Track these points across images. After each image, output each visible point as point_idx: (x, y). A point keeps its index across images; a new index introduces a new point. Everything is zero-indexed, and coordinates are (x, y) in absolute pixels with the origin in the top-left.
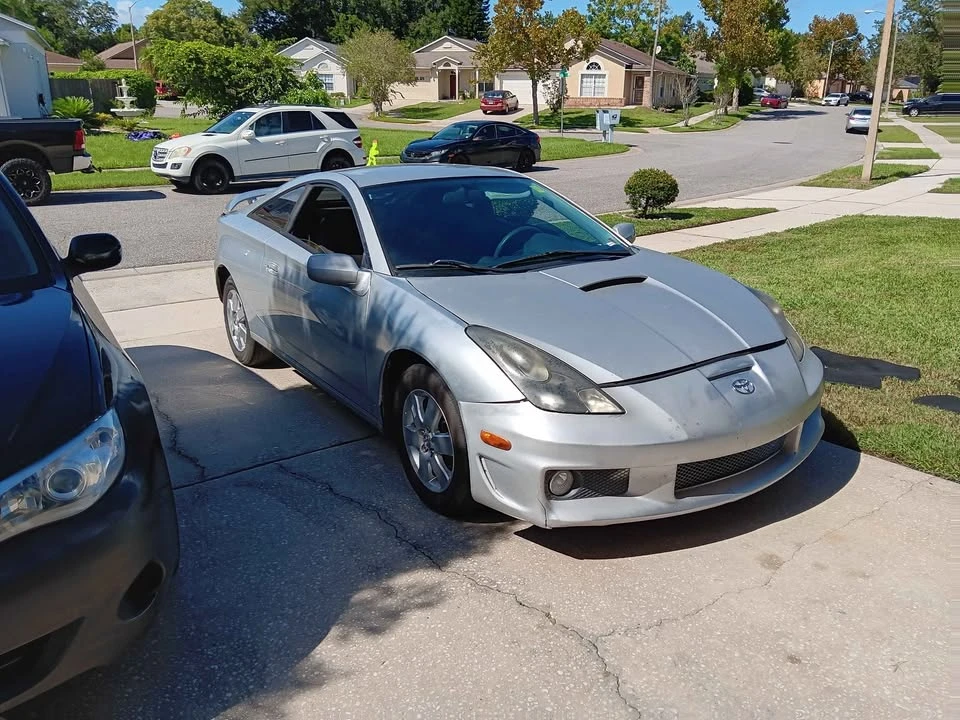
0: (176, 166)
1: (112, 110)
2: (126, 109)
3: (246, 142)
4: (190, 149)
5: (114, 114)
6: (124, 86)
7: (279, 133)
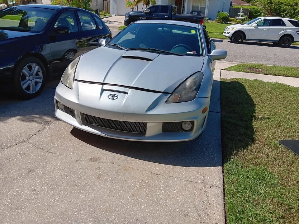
0: (228, 33)
1: (235, 17)
2: (240, 17)
3: (253, 28)
4: (234, 28)
5: (236, 18)
6: (241, 10)
7: (267, 26)
